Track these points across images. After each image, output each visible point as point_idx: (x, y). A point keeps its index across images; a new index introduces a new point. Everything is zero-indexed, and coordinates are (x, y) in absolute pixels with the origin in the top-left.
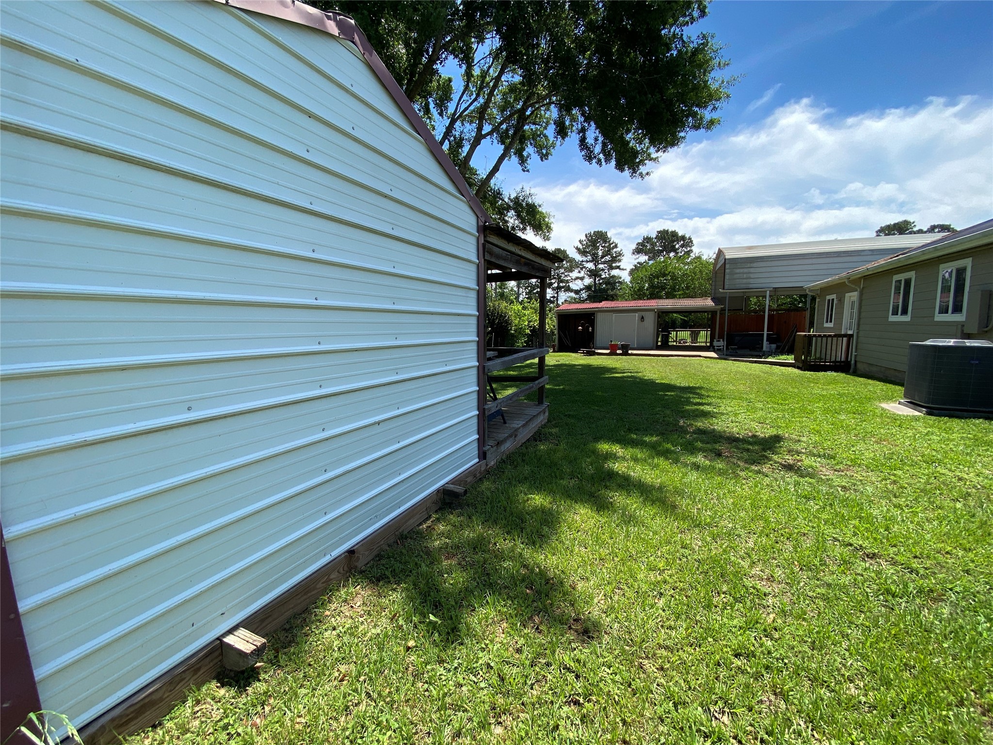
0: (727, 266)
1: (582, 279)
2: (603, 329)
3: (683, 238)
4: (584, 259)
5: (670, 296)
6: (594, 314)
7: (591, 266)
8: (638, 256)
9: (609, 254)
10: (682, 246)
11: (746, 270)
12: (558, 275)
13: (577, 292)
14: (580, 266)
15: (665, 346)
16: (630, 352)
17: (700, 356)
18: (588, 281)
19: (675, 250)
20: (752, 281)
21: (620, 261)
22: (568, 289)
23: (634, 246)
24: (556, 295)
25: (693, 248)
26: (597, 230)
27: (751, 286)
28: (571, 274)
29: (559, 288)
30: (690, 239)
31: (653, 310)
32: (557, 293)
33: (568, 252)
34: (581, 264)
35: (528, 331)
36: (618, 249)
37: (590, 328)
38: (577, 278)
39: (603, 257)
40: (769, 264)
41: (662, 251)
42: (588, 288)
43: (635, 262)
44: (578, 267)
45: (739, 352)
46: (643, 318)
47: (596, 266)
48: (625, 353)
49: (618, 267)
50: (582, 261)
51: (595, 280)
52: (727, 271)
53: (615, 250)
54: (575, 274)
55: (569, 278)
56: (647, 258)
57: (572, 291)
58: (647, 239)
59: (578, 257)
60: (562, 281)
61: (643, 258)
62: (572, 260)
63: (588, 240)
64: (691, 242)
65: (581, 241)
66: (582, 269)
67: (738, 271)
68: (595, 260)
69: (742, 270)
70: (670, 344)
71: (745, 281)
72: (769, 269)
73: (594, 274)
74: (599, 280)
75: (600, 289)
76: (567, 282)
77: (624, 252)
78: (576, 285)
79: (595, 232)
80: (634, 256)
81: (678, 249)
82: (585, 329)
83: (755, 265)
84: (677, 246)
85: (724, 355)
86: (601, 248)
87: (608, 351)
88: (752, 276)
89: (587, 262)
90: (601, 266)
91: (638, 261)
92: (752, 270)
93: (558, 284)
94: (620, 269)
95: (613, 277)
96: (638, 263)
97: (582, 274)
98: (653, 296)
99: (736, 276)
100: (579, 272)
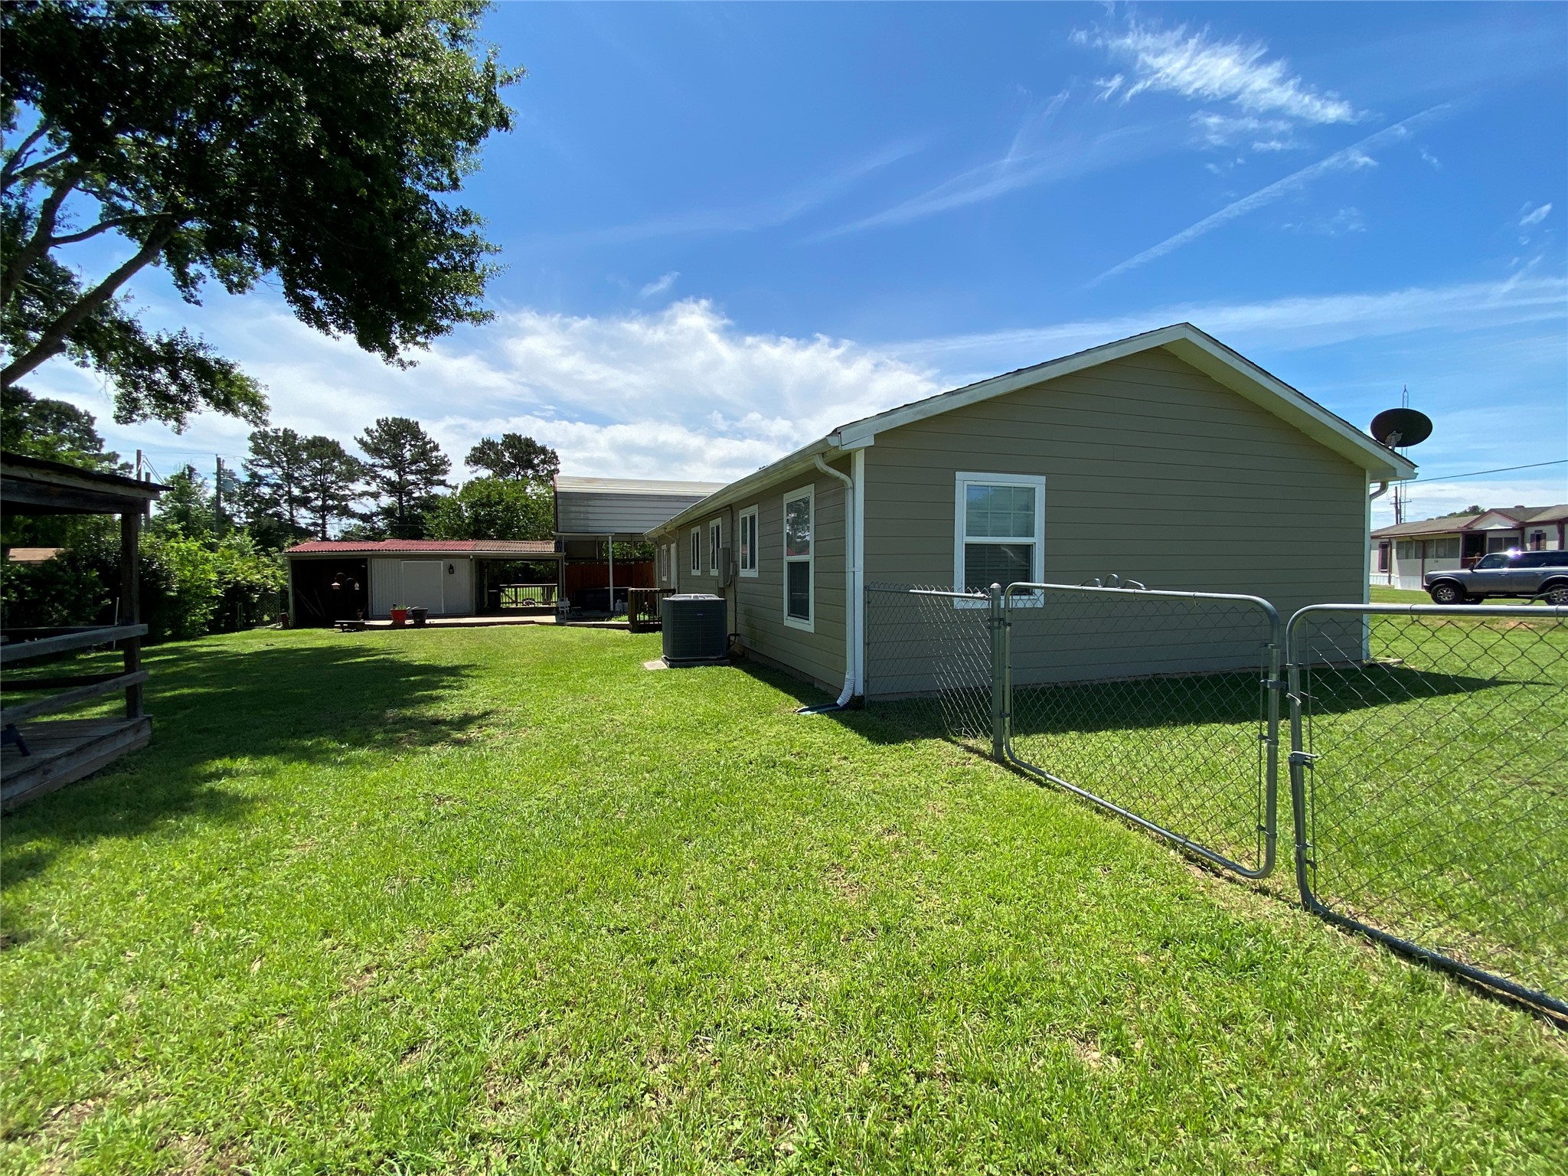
0: (559, 502)
1: (375, 496)
2: (382, 585)
3: (543, 450)
4: (378, 461)
5: (502, 536)
6: (366, 560)
7: (391, 474)
8: (475, 468)
9: (425, 460)
10: (544, 462)
11: (582, 509)
12: (322, 485)
13: (364, 518)
14: (370, 473)
15: (495, 609)
16: (427, 621)
17: (533, 622)
18: (386, 500)
19: (533, 467)
20: (590, 523)
21: (445, 472)
22: (346, 512)
23: (468, 452)
24: (320, 522)
25: (559, 467)
26: (398, 416)
27: (590, 529)
28: (351, 486)
29: (324, 510)
30: (553, 453)
31: (466, 557)
32: (323, 517)
33: (342, 446)
34: (371, 470)
35: (215, 592)
36: (441, 453)
37: (357, 585)
38: (364, 494)
39: (414, 462)
40: (608, 503)
41: (514, 466)
42: (388, 512)
43: (472, 478)
44: (365, 475)
45: (584, 614)
46: (451, 567)
47: (400, 477)
48: (420, 624)
49: (443, 483)
50: (373, 465)
51: (400, 499)
52: (560, 508)
53: (434, 454)
54: (359, 486)
55: (347, 492)
56: (490, 472)
57: (353, 515)
58: (489, 444)
59: (365, 458)
60: (333, 497)
61: (485, 473)
62: (351, 462)
63: (383, 430)
64: (556, 457)
65: (368, 431)
66: (374, 478)
67: (573, 509)
68: (398, 464)
69: (578, 509)
70: (504, 606)
71: (582, 522)
72: (608, 510)
73: (394, 488)
74: (408, 501)
75: (411, 516)
76: (344, 498)
77: (451, 458)
78: (366, 506)
79: (394, 419)
80: (468, 468)
81: (538, 465)
82: (347, 587)
83: (592, 503)
84: (536, 461)
85: (565, 618)
86: (408, 447)
87: (389, 623)
88: (590, 516)
89: (384, 467)
90: (411, 477)
91: (476, 475)
92: (590, 509)
93: (324, 501)
94: (446, 486)
95: (436, 497)
96: (477, 478)
97: (373, 488)
98: (478, 535)
99: (572, 515)
100: (368, 484)
